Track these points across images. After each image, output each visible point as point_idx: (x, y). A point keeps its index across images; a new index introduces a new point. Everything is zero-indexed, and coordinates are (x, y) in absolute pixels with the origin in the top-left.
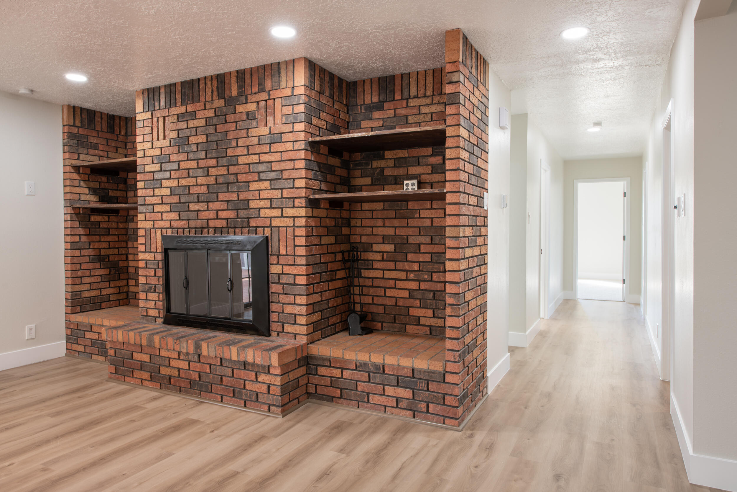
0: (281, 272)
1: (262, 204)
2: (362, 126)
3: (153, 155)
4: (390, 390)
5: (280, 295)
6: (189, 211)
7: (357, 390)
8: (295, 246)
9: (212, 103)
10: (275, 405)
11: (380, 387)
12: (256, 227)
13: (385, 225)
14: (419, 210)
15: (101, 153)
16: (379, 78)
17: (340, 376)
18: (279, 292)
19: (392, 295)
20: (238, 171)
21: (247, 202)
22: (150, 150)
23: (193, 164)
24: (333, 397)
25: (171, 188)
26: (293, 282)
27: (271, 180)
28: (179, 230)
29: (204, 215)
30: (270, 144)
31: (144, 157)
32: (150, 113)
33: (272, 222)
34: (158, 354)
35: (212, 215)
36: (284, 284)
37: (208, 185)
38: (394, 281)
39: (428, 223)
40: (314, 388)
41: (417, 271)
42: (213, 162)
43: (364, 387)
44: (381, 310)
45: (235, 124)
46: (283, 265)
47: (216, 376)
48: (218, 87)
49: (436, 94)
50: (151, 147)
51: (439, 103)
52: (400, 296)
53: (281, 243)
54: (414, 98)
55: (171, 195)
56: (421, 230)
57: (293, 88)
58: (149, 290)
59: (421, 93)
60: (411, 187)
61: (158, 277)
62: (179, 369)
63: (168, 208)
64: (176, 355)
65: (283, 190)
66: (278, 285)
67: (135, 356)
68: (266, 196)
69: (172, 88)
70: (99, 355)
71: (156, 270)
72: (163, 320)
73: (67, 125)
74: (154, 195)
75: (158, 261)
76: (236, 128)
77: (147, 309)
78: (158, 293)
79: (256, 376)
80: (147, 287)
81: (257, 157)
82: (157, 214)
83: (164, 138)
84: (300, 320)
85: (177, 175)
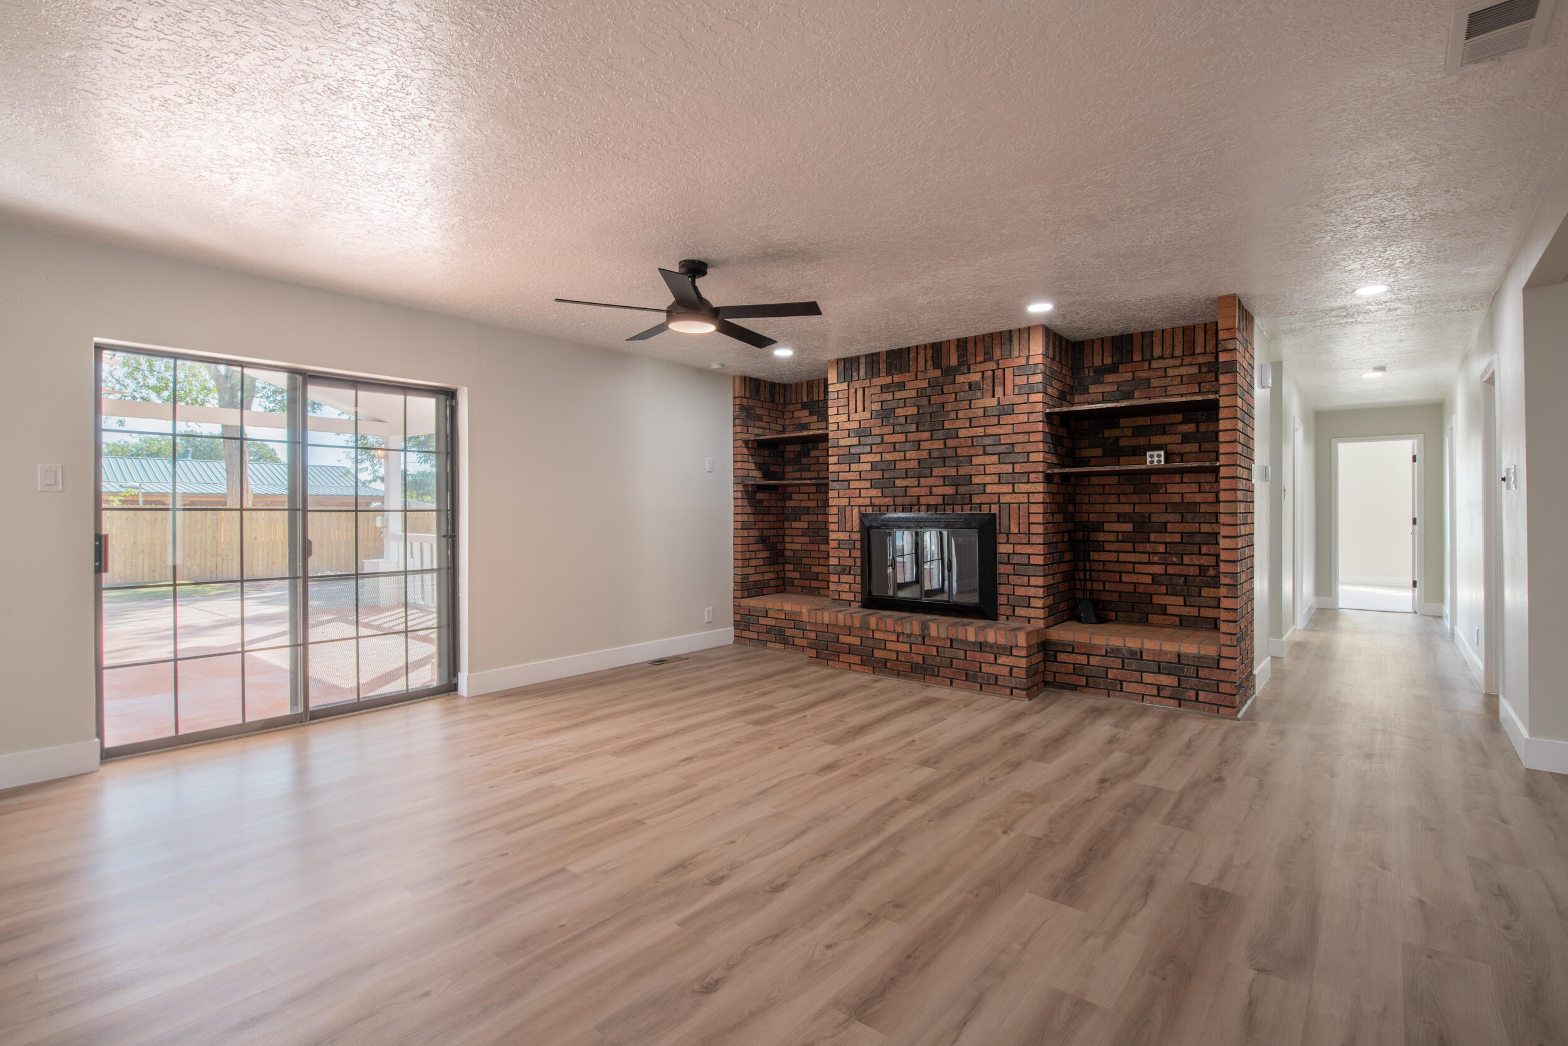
0: (1012, 552)
1: (988, 479)
2: (1090, 391)
3: (849, 428)
4: (1148, 678)
5: (1010, 577)
6: (894, 487)
7: (1107, 678)
8: (1030, 524)
9: (925, 373)
10: (1018, 688)
11: (1138, 675)
12: (980, 504)
13: (1121, 501)
14: (1166, 484)
15: (765, 425)
16: (1113, 338)
17: (1086, 663)
18: (1009, 573)
19: (1129, 580)
20: (957, 445)
21: (969, 477)
22: (845, 423)
23: (902, 438)
24: (1076, 685)
25: (872, 463)
26: (1026, 562)
27: (999, 454)
28: (882, 508)
29: (914, 491)
30: (999, 416)
31: (838, 430)
32: (846, 384)
33: (1001, 498)
34: (871, 636)
35: (924, 491)
36: (1014, 564)
37: (919, 460)
38: (1132, 565)
39: (1177, 499)
40: (1052, 677)
41: (1163, 553)
42: (927, 435)
43: (1116, 674)
44: (1115, 597)
45: (954, 395)
46: (1014, 544)
47: (944, 659)
48: (932, 357)
49: (1187, 354)
50: (847, 420)
51: (1191, 365)
52: (1140, 581)
53: (1011, 521)
54: (1159, 358)
55: (872, 470)
56: (1168, 507)
57: (1028, 357)
58: (843, 572)
59: (1168, 353)
60: (1156, 459)
61: (855, 558)
62: (897, 652)
63: (868, 484)
64: (894, 638)
65: (1015, 465)
66: (1008, 566)
67: (842, 639)
68: (993, 471)
69: (875, 358)
70: (776, 642)
71: (851, 551)
72: (860, 604)
73: (739, 397)
74: (850, 471)
75: (854, 541)
76: (956, 399)
77: (840, 592)
78: (854, 575)
79: (996, 658)
80: (840, 569)
81: (982, 429)
82: (854, 491)
83: (864, 411)
84: (1035, 602)
85: (880, 449)
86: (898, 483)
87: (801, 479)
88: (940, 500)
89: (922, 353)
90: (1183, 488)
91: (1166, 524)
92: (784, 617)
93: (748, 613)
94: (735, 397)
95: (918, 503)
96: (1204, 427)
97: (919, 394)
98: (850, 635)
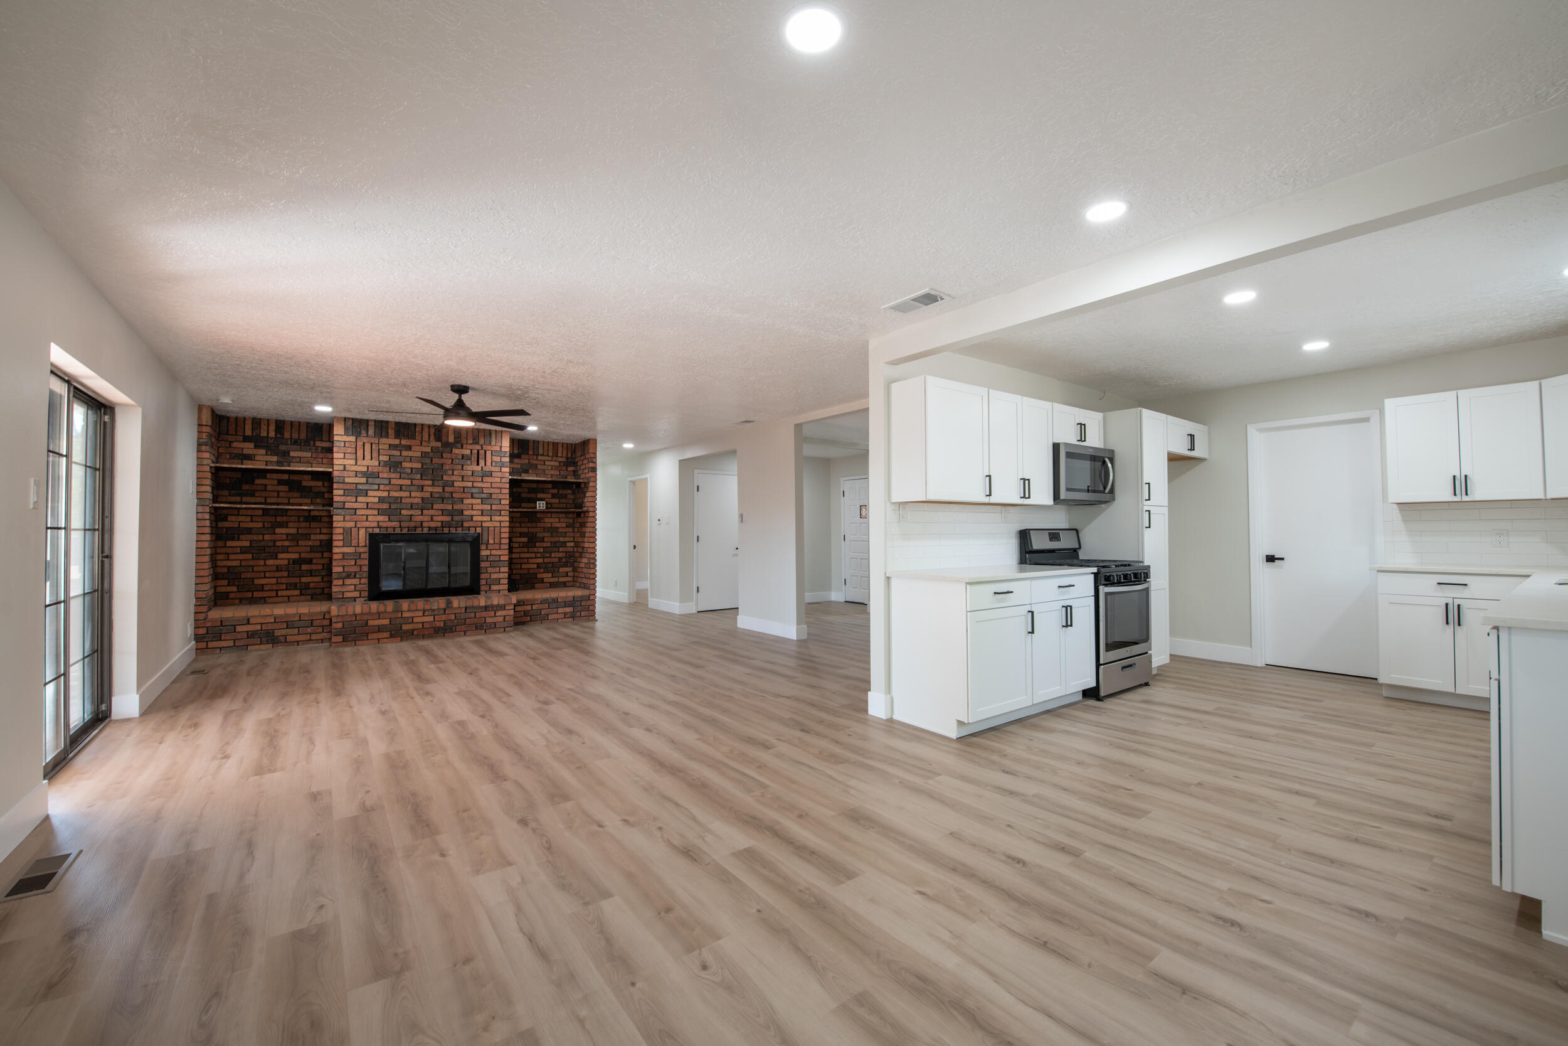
1: (475, 512)
3: (357, 470)
4: (560, 610)
5: (488, 568)
6: (400, 515)
8: (501, 538)
9: (429, 443)
10: (508, 627)
11: (555, 610)
12: (469, 527)
14: (544, 518)
15: (214, 452)
17: (531, 610)
18: (487, 566)
20: (452, 491)
21: (461, 511)
22: (353, 466)
23: (408, 482)
25: (379, 497)
26: (498, 560)
27: (482, 499)
28: (389, 529)
29: (421, 518)
30: (482, 477)
31: (344, 470)
32: (354, 438)
33: (483, 524)
34: (400, 617)
35: (426, 518)
36: (491, 561)
37: (422, 498)
39: (549, 525)
41: (542, 552)
42: (430, 482)
43: (545, 612)
45: (450, 461)
46: (490, 550)
47: (460, 620)
48: (435, 433)
50: (354, 464)
51: (556, 461)
52: (531, 568)
53: (490, 536)
54: (541, 455)
55: (379, 502)
56: (545, 529)
57: (501, 447)
58: (348, 576)
59: (545, 453)
60: (541, 505)
61: (361, 566)
62: (423, 623)
63: (376, 512)
64: (421, 613)
65: (493, 505)
66: (486, 562)
67: (371, 623)
68: (478, 508)
69: (384, 424)
70: (261, 644)
71: (357, 561)
72: (366, 599)
73: (206, 425)
74: (356, 502)
75: (360, 553)
76: (452, 463)
77: (343, 592)
78: (360, 578)
79: (495, 613)
80: (344, 574)
81: (471, 483)
82: (361, 517)
83: (372, 459)
84: (502, 581)
85: (387, 488)
86: (403, 512)
88: (439, 524)
89: (426, 429)
90: (551, 520)
91: (543, 538)
92: (273, 621)
93: (219, 624)
94: (199, 425)
95: (421, 526)
96: (561, 492)
97: (423, 455)
98: (379, 619)
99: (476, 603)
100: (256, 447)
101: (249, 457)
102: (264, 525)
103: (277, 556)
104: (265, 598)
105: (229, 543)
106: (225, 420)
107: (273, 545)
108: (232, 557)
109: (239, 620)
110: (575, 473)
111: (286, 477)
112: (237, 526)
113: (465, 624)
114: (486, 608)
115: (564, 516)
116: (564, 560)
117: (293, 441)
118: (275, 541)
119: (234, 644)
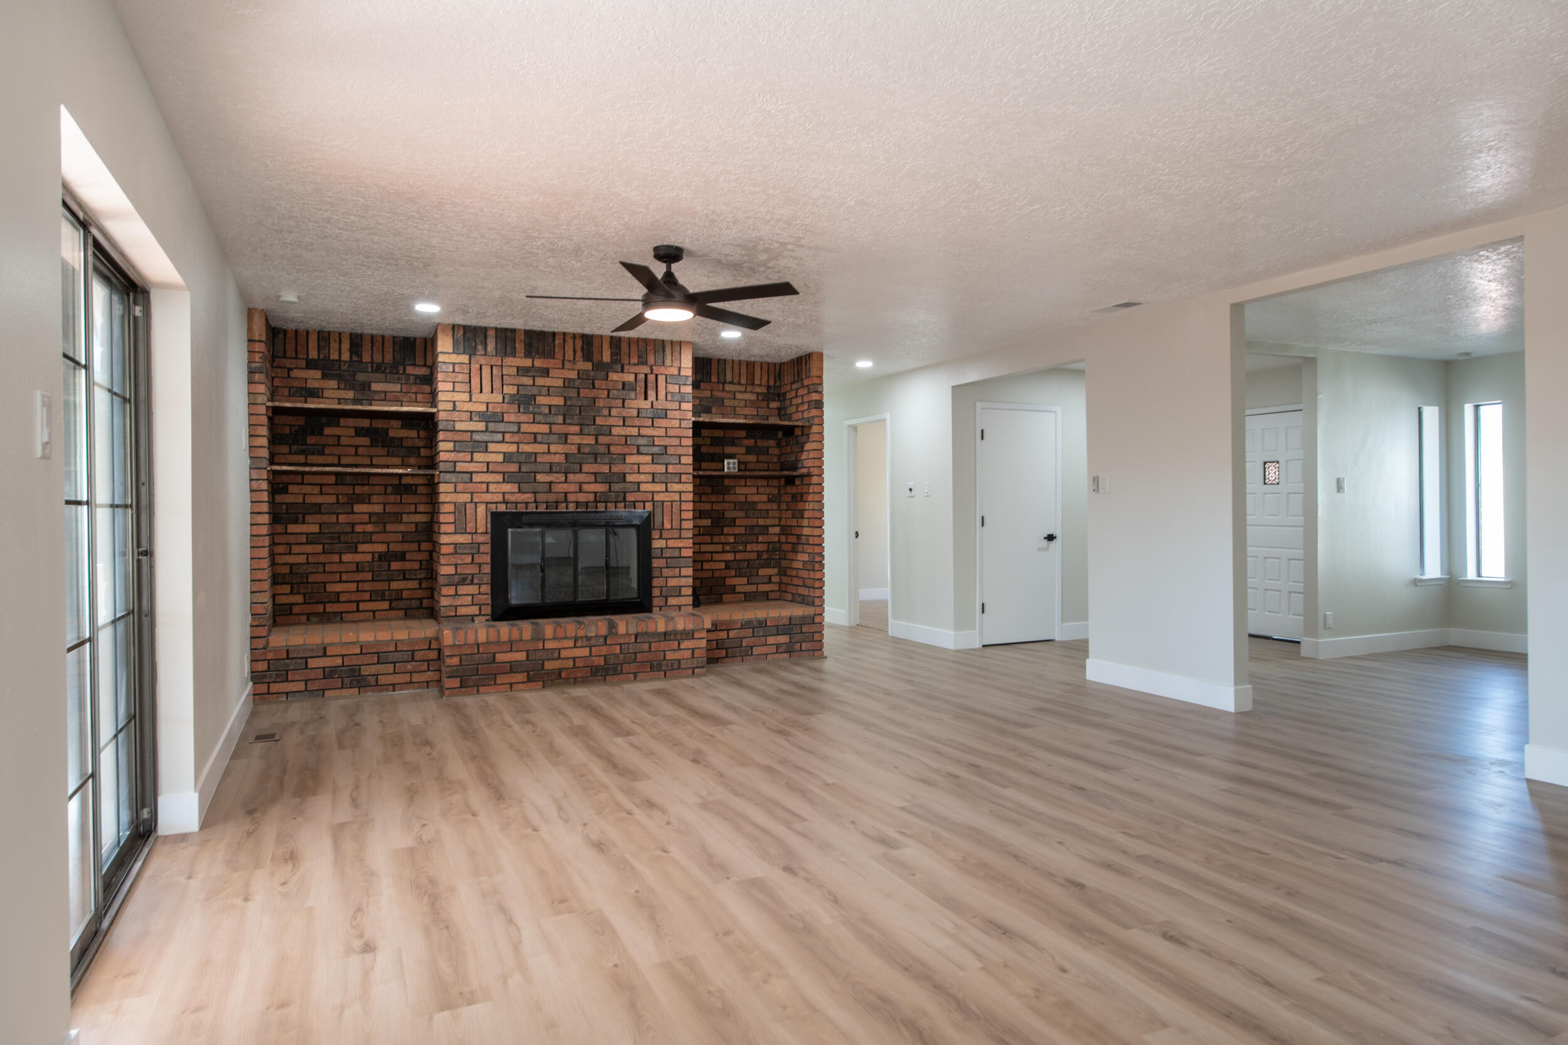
0: (665, 546)
1: (642, 478)
3: (472, 410)
4: (771, 640)
5: (663, 570)
6: (535, 482)
7: (741, 647)
8: (681, 520)
9: (574, 364)
10: (697, 667)
11: (763, 639)
12: (634, 502)
14: (738, 487)
17: (726, 637)
18: (662, 566)
19: (709, 567)
20: (610, 442)
21: (622, 475)
22: (466, 404)
23: (545, 429)
24: (718, 658)
25: (504, 453)
26: (677, 555)
27: (653, 455)
28: (519, 505)
29: (564, 487)
30: (652, 418)
31: (454, 410)
32: (467, 357)
33: (655, 496)
34: (542, 648)
35: (573, 488)
36: (667, 558)
37: (566, 454)
38: (711, 554)
39: (742, 499)
41: (733, 543)
42: (576, 429)
43: (748, 642)
45: (606, 392)
46: (667, 539)
47: (628, 655)
48: (582, 348)
49: (749, 383)
50: (468, 400)
51: (751, 392)
52: (716, 568)
53: (665, 518)
54: (730, 383)
55: (504, 462)
56: (737, 505)
57: (680, 369)
58: (463, 581)
59: (736, 380)
60: (731, 465)
61: (480, 565)
62: (574, 659)
63: (499, 478)
64: (571, 643)
65: (669, 466)
66: (661, 560)
67: (500, 657)
68: (648, 470)
69: (509, 334)
70: (342, 688)
71: (475, 556)
72: (489, 617)
73: (259, 341)
74: (472, 461)
75: (479, 544)
76: (608, 396)
77: (456, 607)
78: (480, 585)
79: (679, 644)
80: (457, 579)
81: (636, 429)
82: (479, 485)
83: (492, 392)
84: (685, 591)
85: (516, 438)
86: (539, 477)
87: (305, 464)
88: (591, 497)
89: (570, 342)
90: (746, 490)
91: (734, 519)
92: (358, 651)
93: (284, 655)
94: (250, 341)
95: (566, 500)
96: (760, 443)
97: (566, 384)
98: (511, 651)
99: (651, 629)
100: (325, 376)
101: (314, 393)
102: (338, 499)
103: (356, 548)
104: (341, 613)
105: (292, 528)
106: (281, 336)
107: (350, 530)
108: (295, 549)
109: (312, 650)
110: (781, 412)
111: (365, 423)
112: (301, 500)
113: (635, 661)
114: (666, 636)
115: (764, 482)
116: (765, 556)
117: (375, 365)
118: (353, 525)
119: (306, 688)
